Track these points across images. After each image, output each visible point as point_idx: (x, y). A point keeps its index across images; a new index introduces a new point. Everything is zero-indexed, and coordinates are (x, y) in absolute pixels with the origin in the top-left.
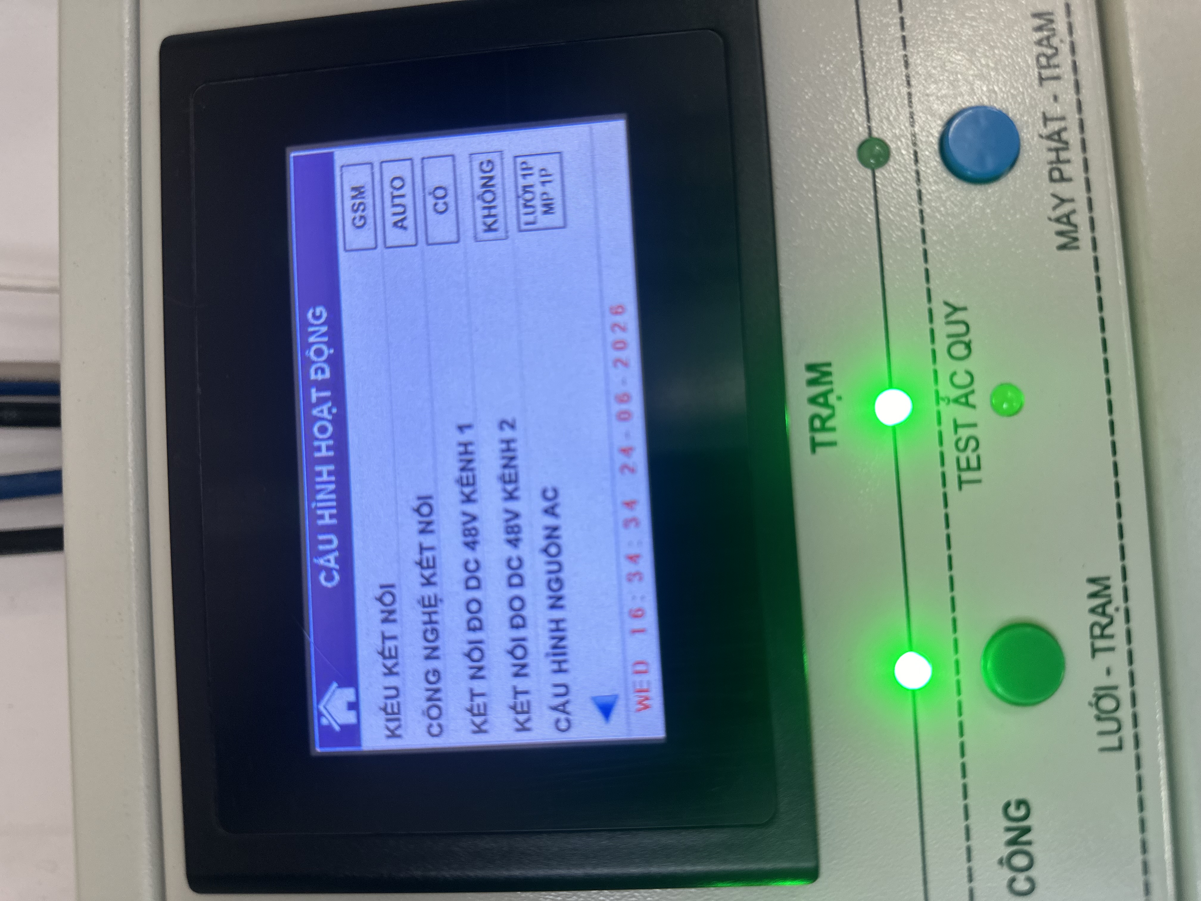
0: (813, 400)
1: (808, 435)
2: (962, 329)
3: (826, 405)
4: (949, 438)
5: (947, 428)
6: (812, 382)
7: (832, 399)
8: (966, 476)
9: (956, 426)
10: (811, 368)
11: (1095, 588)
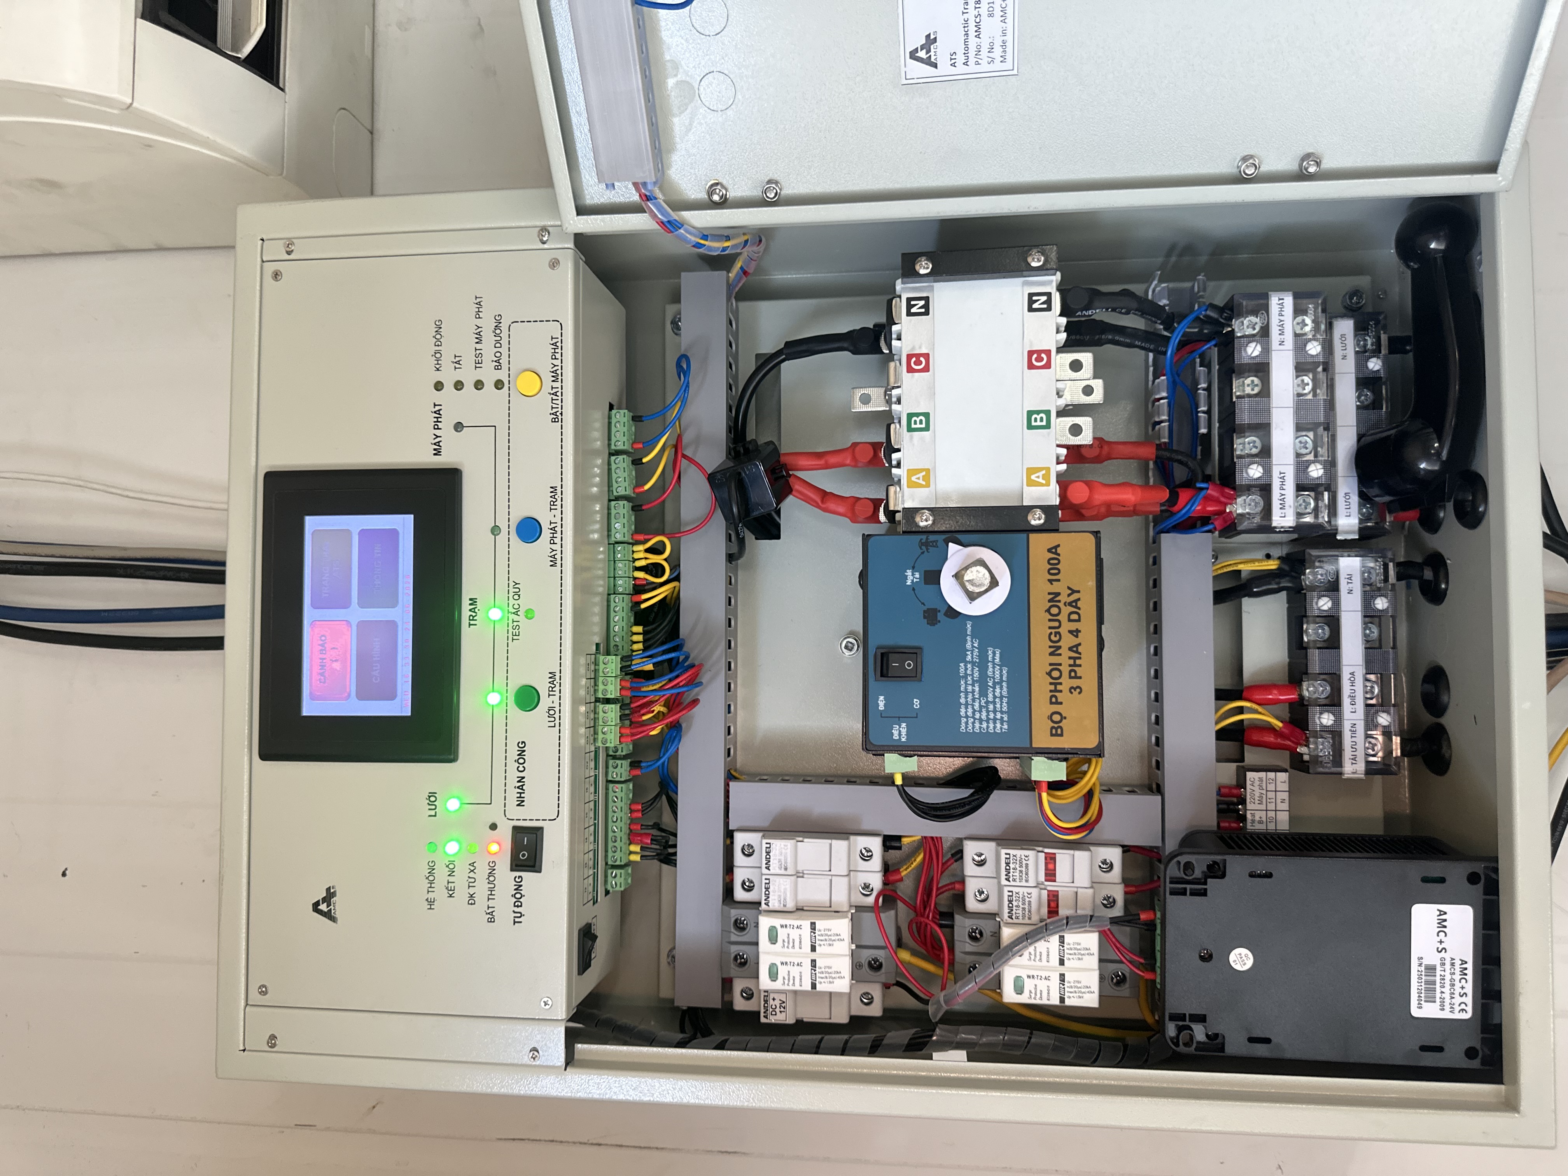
0: (470, 610)
1: (468, 621)
2: (518, 590)
3: (474, 612)
4: (511, 625)
5: (510, 622)
6: (470, 604)
7: (476, 610)
8: (515, 637)
9: (513, 621)
10: (471, 599)
11: (551, 675)
